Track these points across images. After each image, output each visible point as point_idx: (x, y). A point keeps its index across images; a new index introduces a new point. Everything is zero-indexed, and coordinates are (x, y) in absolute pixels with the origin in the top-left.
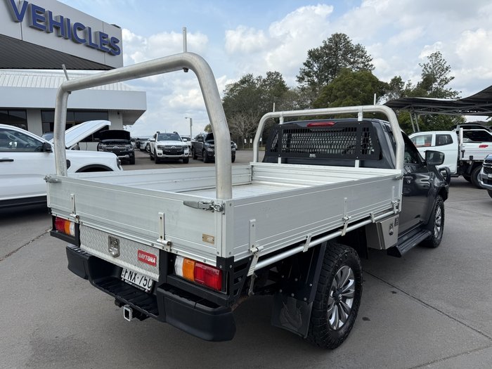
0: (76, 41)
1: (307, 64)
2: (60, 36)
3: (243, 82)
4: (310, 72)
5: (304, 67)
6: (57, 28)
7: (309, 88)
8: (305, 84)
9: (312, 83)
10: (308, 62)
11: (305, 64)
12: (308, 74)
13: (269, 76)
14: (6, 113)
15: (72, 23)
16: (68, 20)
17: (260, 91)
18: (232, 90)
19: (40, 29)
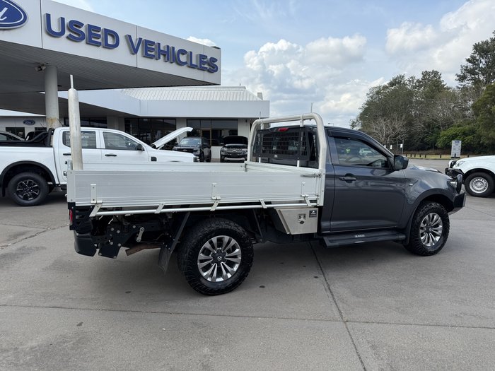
0: (180, 63)
1: (472, 60)
2: (166, 62)
3: (392, 84)
4: (474, 69)
5: (466, 63)
6: (164, 55)
7: (471, 88)
8: (468, 83)
9: (476, 82)
10: (473, 58)
11: (468, 60)
12: (472, 72)
13: (424, 76)
14: (162, 120)
15: (176, 50)
16: (173, 48)
17: (410, 94)
18: (378, 93)
19: (151, 57)
